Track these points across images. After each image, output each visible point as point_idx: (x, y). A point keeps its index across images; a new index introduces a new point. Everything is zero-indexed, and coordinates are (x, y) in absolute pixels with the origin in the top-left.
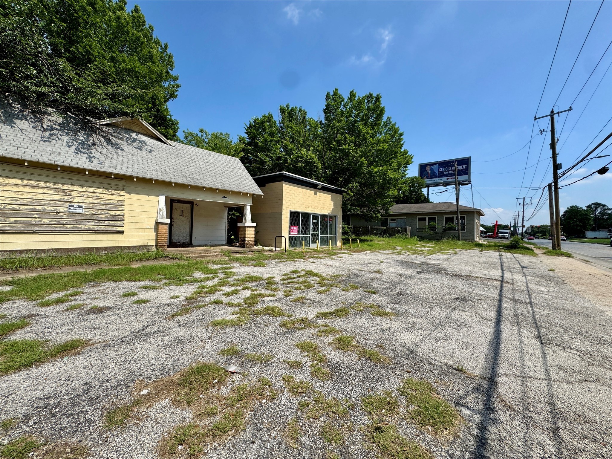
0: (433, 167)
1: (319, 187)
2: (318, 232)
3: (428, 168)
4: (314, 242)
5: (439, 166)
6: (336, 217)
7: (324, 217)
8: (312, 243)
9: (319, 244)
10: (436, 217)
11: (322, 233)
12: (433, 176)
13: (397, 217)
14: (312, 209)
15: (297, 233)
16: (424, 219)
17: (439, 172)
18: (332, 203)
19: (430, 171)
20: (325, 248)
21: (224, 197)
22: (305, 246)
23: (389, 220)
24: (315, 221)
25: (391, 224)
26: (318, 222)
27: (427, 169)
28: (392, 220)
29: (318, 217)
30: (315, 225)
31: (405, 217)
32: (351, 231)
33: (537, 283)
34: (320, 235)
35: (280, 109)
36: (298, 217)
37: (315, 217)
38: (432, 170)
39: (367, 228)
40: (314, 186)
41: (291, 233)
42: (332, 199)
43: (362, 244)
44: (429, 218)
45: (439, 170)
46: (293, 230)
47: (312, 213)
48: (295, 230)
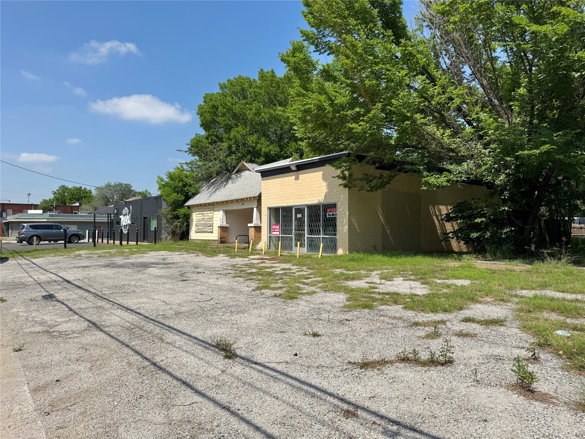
1: (293, 168)
8: (295, 246)
11: (311, 232)
14: (292, 201)
15: (279, 233)
18: (325, 184)
21: (243, 204)
24: (299, 216)
26: (303, 216)
29: (304, 209)
30: (300, 222)
34: (306, 236)
37: (299, 210)
41: (273, 233)
42: (324, 178)
46: (274, 229)
47: (294, 206)
48: (277, 229)
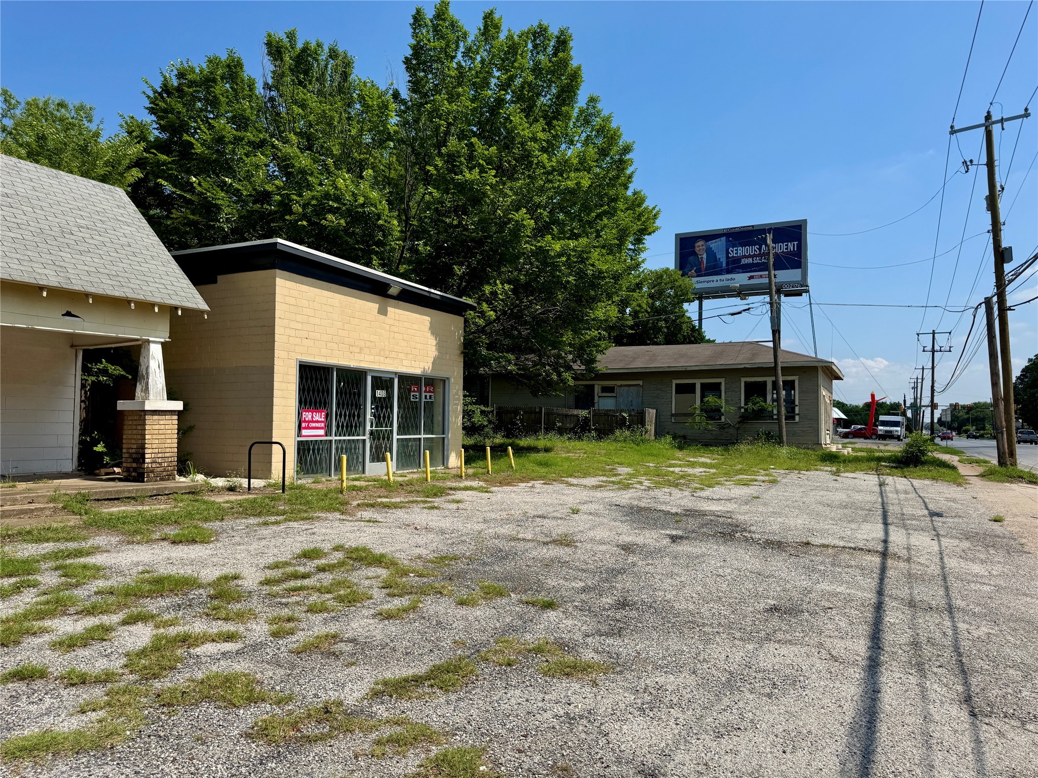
0: (713, 244)
1: (394, 291)
2: (392, 425)
3: (700, 245)
4: (378, 457)
5: (728, 241)
6: (444, 381)
7: (408, 381)
8: (373, 460)
9: (392, 465)
10: (722, 381)
11: (402, 430)
12: (714, 269)
13: (619, 383)
14: (371, 358)
15: (322, 432)
16: (690, 389)
17: (728, 257)
18: (432, 341)
19: (705, 256)
20: (411, 474)
21: (69, 314)
22: (348, 470)
23: (597, 389)
24: (380, 393)
25: (601, 400)
26: (390, 397)
27: (697, 249)
28: (605, 389)
29: (392, 380)
30: (383, 406)
31: (640, 383)
32: (490, 422)
33: (964, 556)
34: (396, 437)
35: (269, 44)
36: (328, 380)
37: (382, 382)
38: (711, 253)
39: (535, 413)
40: (377, 289)
41: (304, 432)
42: (434, 330)
43: (521, 460)
44: (702, 384)
45: (728, 253)
46: (309, 422)
47: (371, 370)
48: (317, 422)
